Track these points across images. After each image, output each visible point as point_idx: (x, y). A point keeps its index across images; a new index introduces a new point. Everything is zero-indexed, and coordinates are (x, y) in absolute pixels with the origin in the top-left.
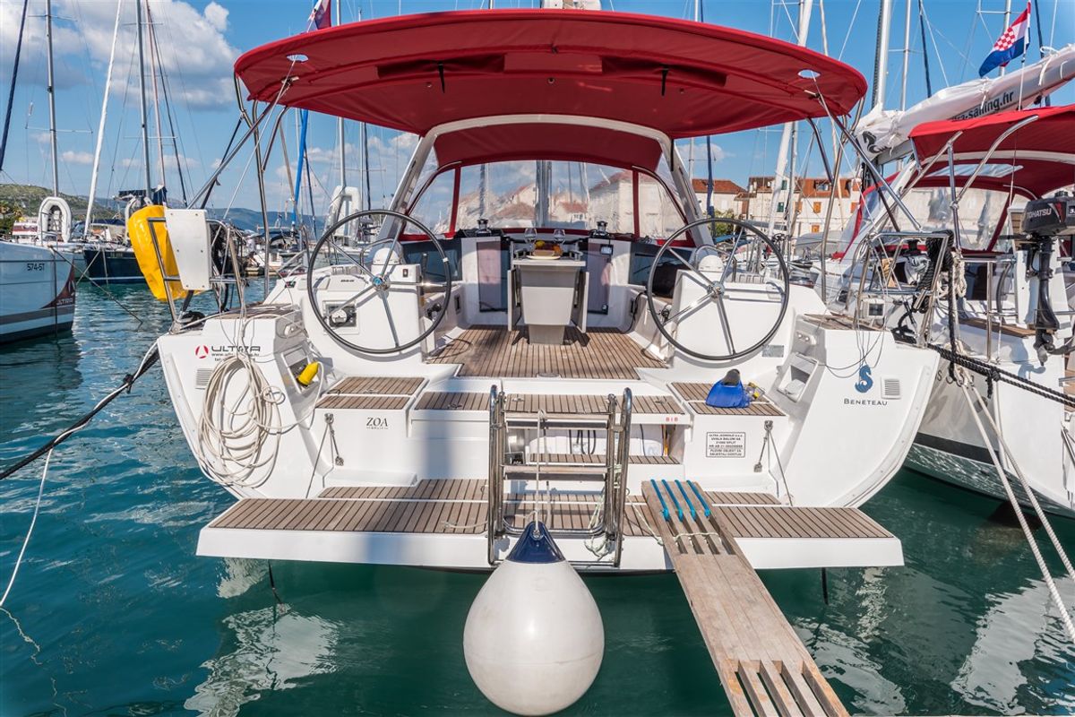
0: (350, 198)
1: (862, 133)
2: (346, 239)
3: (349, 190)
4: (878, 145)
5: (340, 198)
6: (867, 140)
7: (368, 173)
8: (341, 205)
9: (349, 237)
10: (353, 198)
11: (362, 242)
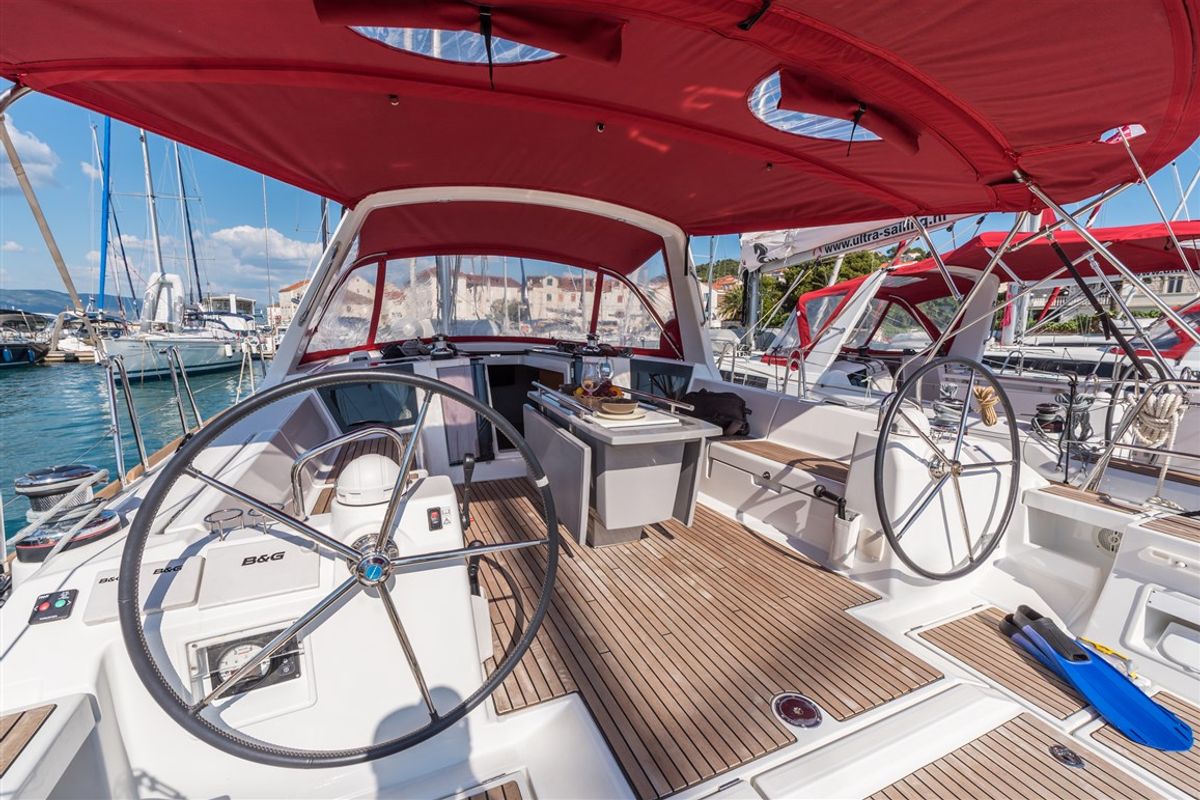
0: (170, 285)
1: (753, 244)
2: (170, 326)
3: (169, 277)
4: (770, 255)
5: (157, 285)
6: (759, 252)
7: (195, 261)
8: (159, 292)
9: (174, 323)
10: (174, 285)
11: (188, 328)
